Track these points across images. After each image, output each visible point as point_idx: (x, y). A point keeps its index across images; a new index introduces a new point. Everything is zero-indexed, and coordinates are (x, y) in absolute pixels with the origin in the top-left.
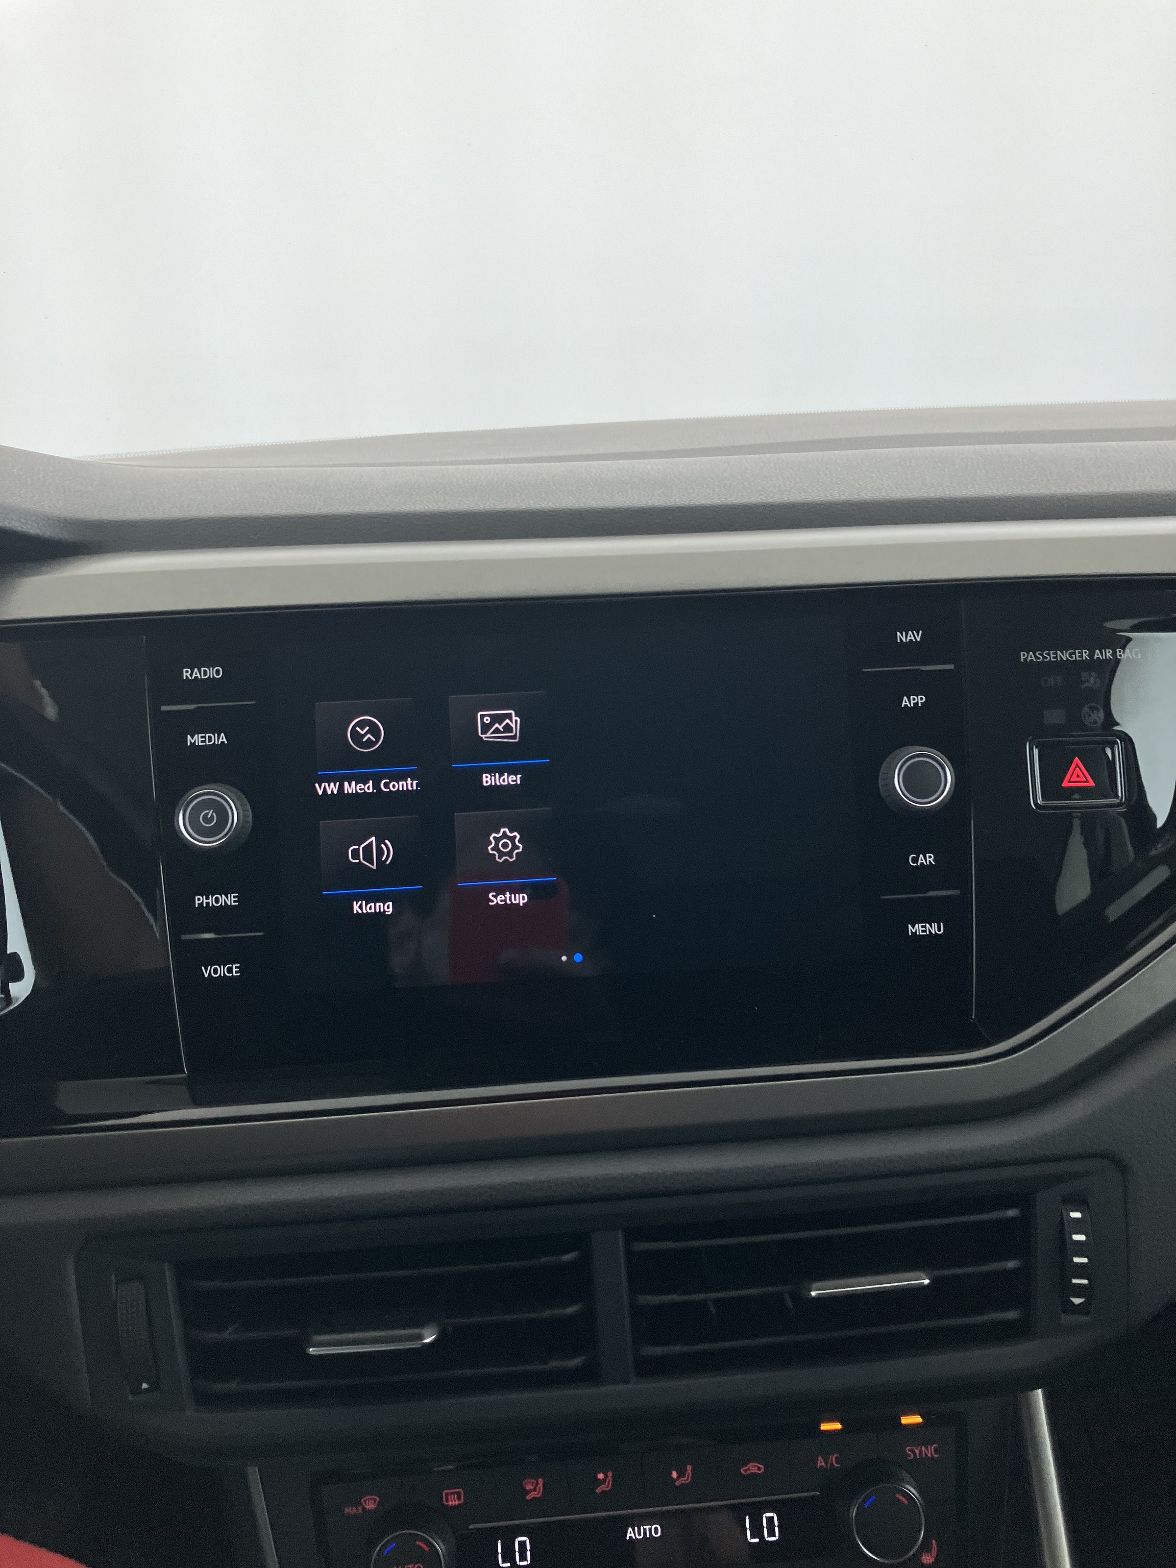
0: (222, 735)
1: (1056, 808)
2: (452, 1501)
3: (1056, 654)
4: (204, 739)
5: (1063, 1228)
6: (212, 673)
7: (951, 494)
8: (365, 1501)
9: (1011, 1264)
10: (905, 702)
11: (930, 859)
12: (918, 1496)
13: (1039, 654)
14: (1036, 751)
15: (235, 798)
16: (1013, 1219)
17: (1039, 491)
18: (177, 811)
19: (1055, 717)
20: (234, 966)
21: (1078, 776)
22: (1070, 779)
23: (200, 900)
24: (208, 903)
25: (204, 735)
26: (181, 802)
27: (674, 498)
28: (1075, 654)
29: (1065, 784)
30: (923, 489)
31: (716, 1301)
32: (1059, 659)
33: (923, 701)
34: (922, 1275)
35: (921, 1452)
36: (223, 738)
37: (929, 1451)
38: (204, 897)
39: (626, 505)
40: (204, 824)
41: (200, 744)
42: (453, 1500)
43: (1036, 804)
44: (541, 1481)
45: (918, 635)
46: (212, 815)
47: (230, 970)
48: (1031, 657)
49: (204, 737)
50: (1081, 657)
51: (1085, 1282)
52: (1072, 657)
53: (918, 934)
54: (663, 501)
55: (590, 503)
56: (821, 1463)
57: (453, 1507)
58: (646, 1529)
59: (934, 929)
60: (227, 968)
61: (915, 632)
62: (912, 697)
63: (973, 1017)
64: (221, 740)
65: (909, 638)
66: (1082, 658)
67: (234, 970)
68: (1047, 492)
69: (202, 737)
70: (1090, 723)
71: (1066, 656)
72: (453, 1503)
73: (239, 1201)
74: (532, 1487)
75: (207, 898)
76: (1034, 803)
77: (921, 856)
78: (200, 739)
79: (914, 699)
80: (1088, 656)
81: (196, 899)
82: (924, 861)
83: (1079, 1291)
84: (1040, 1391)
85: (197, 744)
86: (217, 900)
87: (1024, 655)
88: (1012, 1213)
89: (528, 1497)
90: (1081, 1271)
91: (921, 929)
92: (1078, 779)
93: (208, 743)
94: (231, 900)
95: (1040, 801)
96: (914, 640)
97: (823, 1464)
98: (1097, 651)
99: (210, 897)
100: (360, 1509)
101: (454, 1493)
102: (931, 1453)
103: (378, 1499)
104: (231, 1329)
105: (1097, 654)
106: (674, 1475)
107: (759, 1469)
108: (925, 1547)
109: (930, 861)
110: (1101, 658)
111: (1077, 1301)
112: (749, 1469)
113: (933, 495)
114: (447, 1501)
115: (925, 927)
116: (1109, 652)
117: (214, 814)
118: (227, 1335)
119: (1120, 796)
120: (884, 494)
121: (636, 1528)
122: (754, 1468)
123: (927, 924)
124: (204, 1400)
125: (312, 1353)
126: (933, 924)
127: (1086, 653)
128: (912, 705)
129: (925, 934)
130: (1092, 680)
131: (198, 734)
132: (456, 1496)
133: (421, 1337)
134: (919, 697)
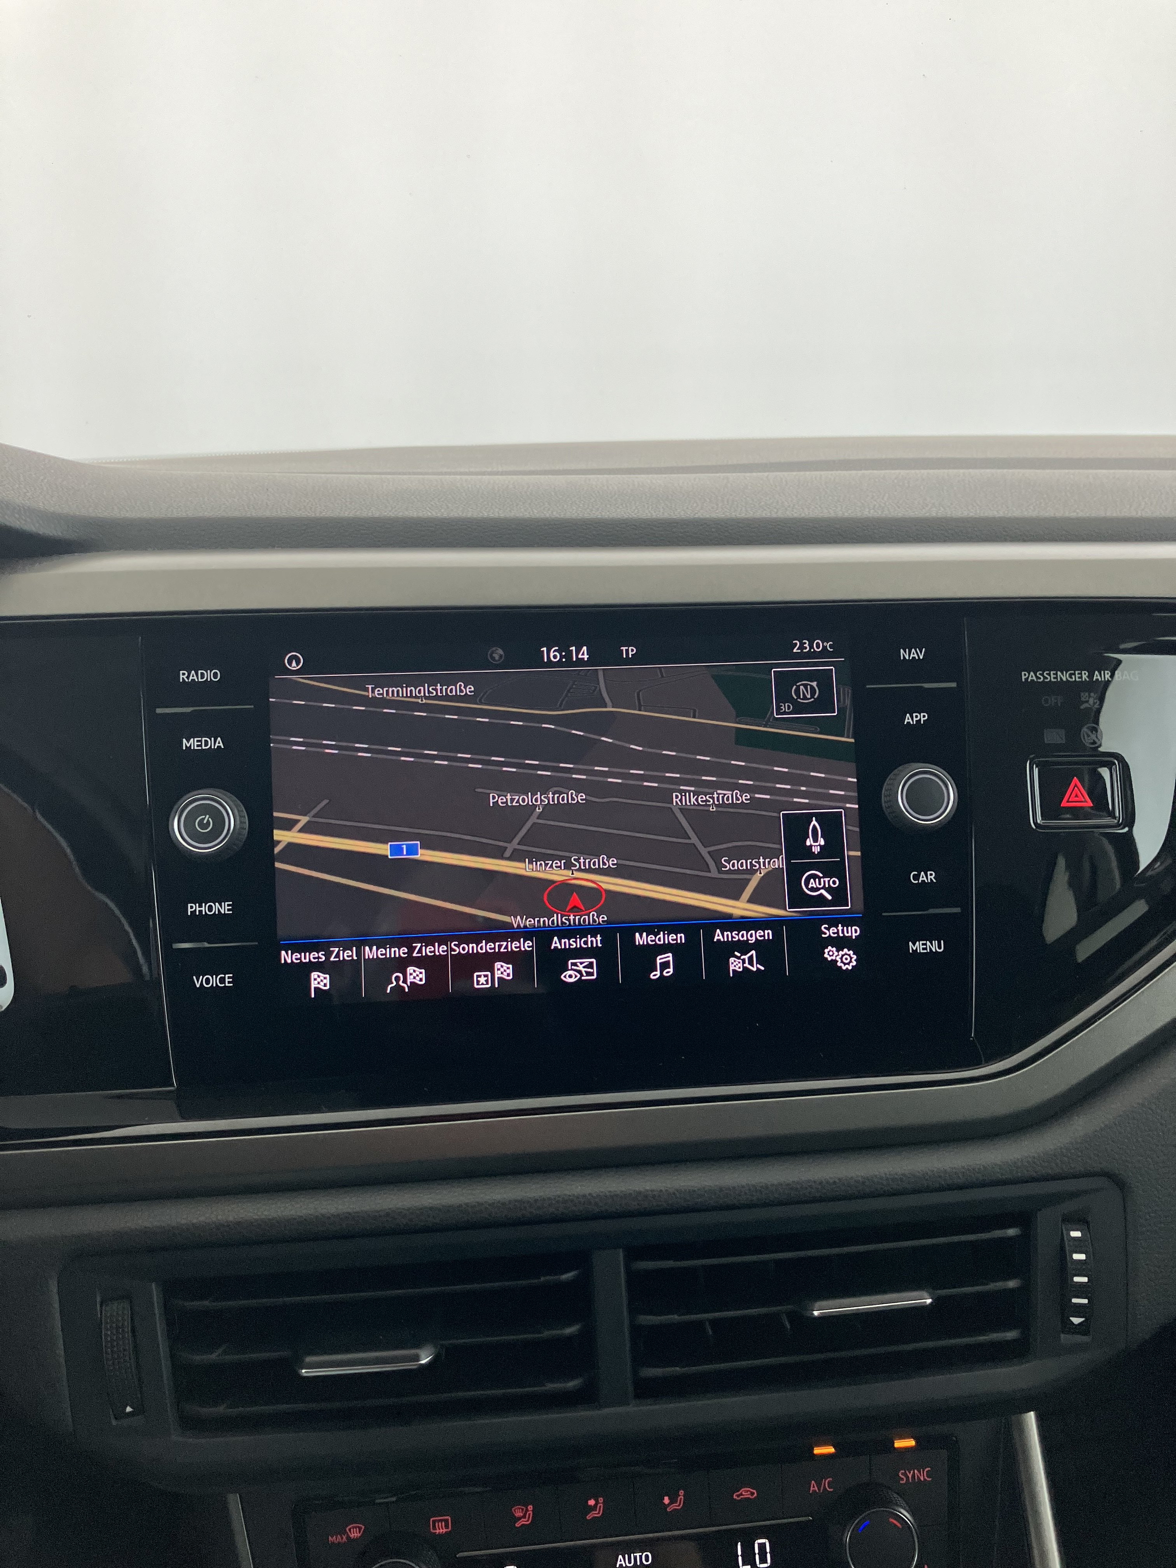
0: (219, 739)
1: (1053, 827)
2: (439, 1529)
3: (1056, 674)
4: (200, 743)
5: (1064, 1250)
6: (211, 675)
8: (350, 1530)
9: (1012, 1284)
10: (908, 719)
11: (931, 876)
12: (912, 1521)
13: (1040, 674)
14: (1036, 771)
15: (232, 805)
16: (1011, 1240)
18: (172, 814)
19: (1054, 736)
20: (227, 976)
21: (1077, 796)
22: (1069, 798)
23: (192, 908)
24: (200, 911)
25: (200, 739)
26: (177, 806)
27: (679, 511)
28: (1074, 674)
29: (1064, 804)
31: (714, 1323)
32: (1059, 680)
33: (925, 719)
34: (923, 1294)
35: (913, 1476)
36: (219, 743)
37: (922, 1475)
38: (197, 905)
39: (631, 517)
40: (200, 830)
41: (196, 748)
43: (1036, 823)
44: (530, 1507)
45: (921, 653)
46: (208, 821)
47: (222, 980)
48: (1032, 677)
49: (200, 741)
50: (1081, 677)
51: (1085, 1301)
52: (1072, 678)
53: (918, 951)
54: (668, 514)
56: (814, 1487)
57: (440, 1535)
58: (636, 1556)
59: (934, 947)
60: (220, 979)
61: (918, 650)
62: (914, 715)
63: (973, 1035)
64: (217, 744)
65: (912, 656)
66: (1082, 679)
67: (227, 980)
69: (198, 741)
70: (1087, 743)
71: (1066, 677)
72: (441, 1531)
73: (231, 1219)
74: (521, 1514)
75: (200, 906)
76: (1034, 823)
77: (922, 873)
78: (196, 743)
79: (917, 717)
80: (1087, 677)
81: (189, 907)
82: (925, 879)
83: (1079, 1310)
84: (1032, 1414)
85: (192, 748)
86: (210, 908)
87: (1025, 675)
88: (1011, 1232)
89: (516, 1526)
90: (1081, 1291)
91: (921, 947)
92: (1077, 799)
93: (204, 748)
94: (225, 908)
95: (1039, 820)
96: (917, 658)
97: (816, 1488)
98: (1096, 672)
99: (204, 904)
100: (344, 1537)
101: (441, 1521)
102: (924, 1477)
103: (363, 1527)
104: (220, 1351)
105: (1096, 674)
106: (666, 1500)
107: (752, 1494)
109: (931, 878)
110: (1099, 679)
111: (1076, 1320)
112: (741, 1494)
113: (934, 514)
114: (434, 1528)
115: (926, 944)
116: (1108, 674)
117: (210, 819)
118: (215, 1356)
119: (1118, 816)
120: (886, 512)
121: (626, 1556)
122: (746, 1493)
123: (928, 942)
124: (190, 1424)
125: (304, 1375)
126: (933, 942)
127: (1085, 674)
128: (915, 723)
129: (926, 951)
130: (1090, 701)
131: (194, 738)
132: (443, 1523)
133: (417, 1358)
134: (922, 714)
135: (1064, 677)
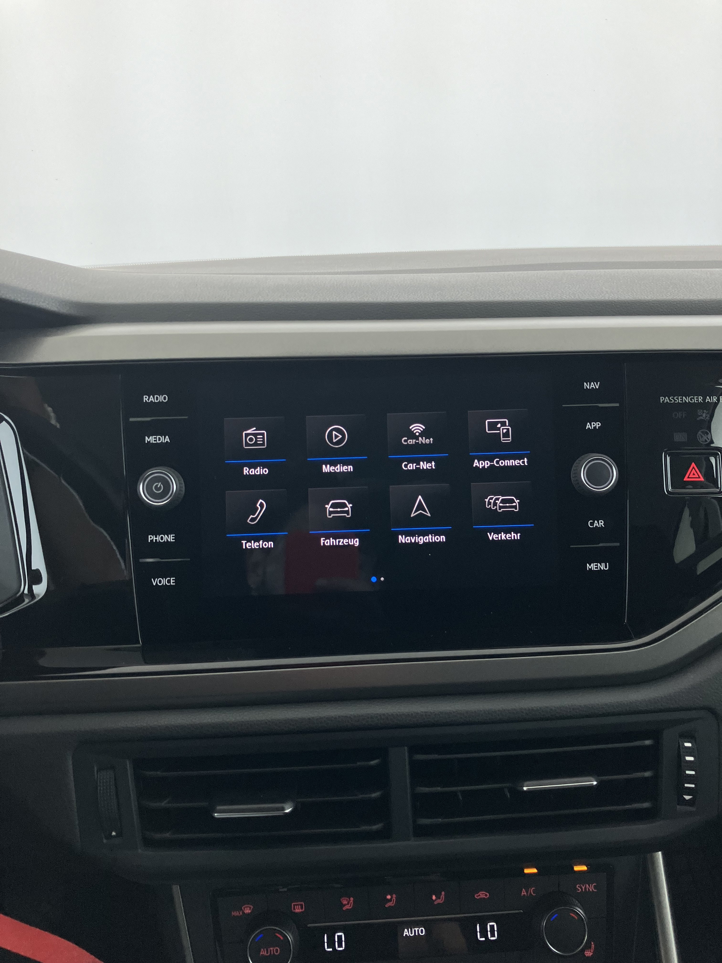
0: (167, 437)
1: (679, 494)
3: (682, 398)
5: (680, 753)
6: (162, 398)
7: (619, 299)
8: (244, 908)
9: (647, 774)
10: (588, 426)
11: (601, 523)
12: (584, 915)
13: (672, 398)
14: (668, 459)
15: (175, 477)
16: (648, 747)
17: (673, 297)
18: (139, 483)
19: (680, 437)
20: (172, 579)
22: (689, 476)
23: (151, 538)
24: (156, 540)
25: (156, 437)
26: (141, 477)
28: (694, 398)
29: (686, 479)
30: (601, 295)
31: (463, 792)
32: (684, 402)
33: (599, 426)
34: (591, 778)
35: (585, 888)
36: (167, 439)
37: (591, 888)
38: (154, 536)
40: (156, 491)
41: (153, 442)
42: (298, 909)
43: (668, 491)
44: (352, 899)
45: (597, 385)
46: (160, 486)
47: (169, 581)
48: (667, 400)
49: (156, 438)
51: (693, 786)
52: (692, 401)
53: (593, 569)
55: (395, 299)
56: (524, 893)
57: (297, 913)
58: (415, 930)
59: (602, 567)
60: (167, 580)
61: (595, 383)
62: (592, 423)
63: (626, 622)
64: (166, 440)
65: (591, 386)
66: (698, 401)
67: (172, 581)
68: (678, 298)
69: (154, 438)
70: (702, 441)
71: (688, 400)
72: (298, 911)
74: (346, 903)
75: (156, 537)
76: (666, 491)
77: (596, 521)
79: (594, 424)
80: (702, 400)
81: (149, 537)
82: (597, 525)
83: (689, 791)
84: (660, 852)
85: (151, 442)
86: (162, 538)
87: (662, 399)
88: (648, 742)
89: (344, 909)
90: (690, 779)
91: (594, 567)
92: (694, 476)
93: (158, 442)
94: (171, 538)
95: (670, 489)
96: (594, 388)
98: (708, 397)
99: (158, 536)
100: (241, 913)
101: (298, 905)
102: (592, 889)
103: (252, 907)
104: (167, 801)
105: (708, 399)
106: (434, 897)
107: (486, 895)
108: (588, 946)
109: (601, 525)
110: (710, 401)
111: (687, 797)
112: (479, 895)
113: (607, 298)
114: (294, 909)
115: (597, 565)
116: (715, 398)
117: (162, 485)
118: (164, 804)
119: (720, 487)
120: (577, 297)
121: (410, 929)
122: (482, 895)
123: (599, 564)
124: (148, 843)
125: (216, 817)
126: (602, 564)
127: (700, 398)
128: (593, 428)
129: (597, 569)
130: (704, 415)
131: (152, 436)
132: (300, 906)
133: (283, 809)
134: (597, 423)
135: (687, 400)
